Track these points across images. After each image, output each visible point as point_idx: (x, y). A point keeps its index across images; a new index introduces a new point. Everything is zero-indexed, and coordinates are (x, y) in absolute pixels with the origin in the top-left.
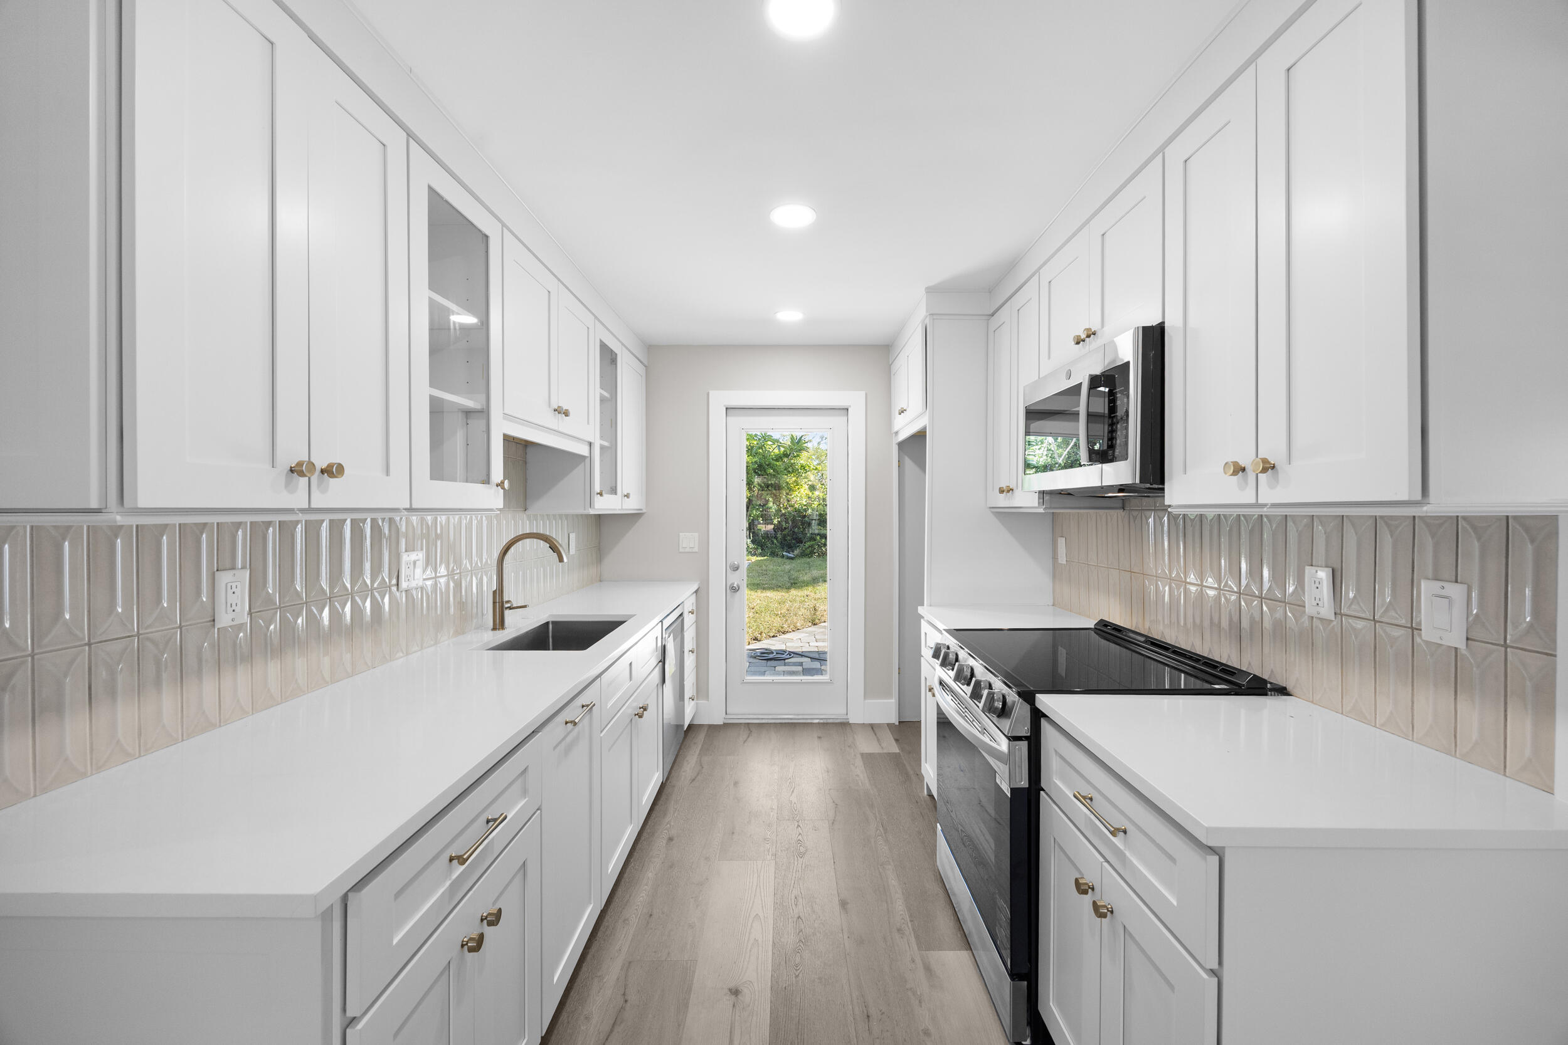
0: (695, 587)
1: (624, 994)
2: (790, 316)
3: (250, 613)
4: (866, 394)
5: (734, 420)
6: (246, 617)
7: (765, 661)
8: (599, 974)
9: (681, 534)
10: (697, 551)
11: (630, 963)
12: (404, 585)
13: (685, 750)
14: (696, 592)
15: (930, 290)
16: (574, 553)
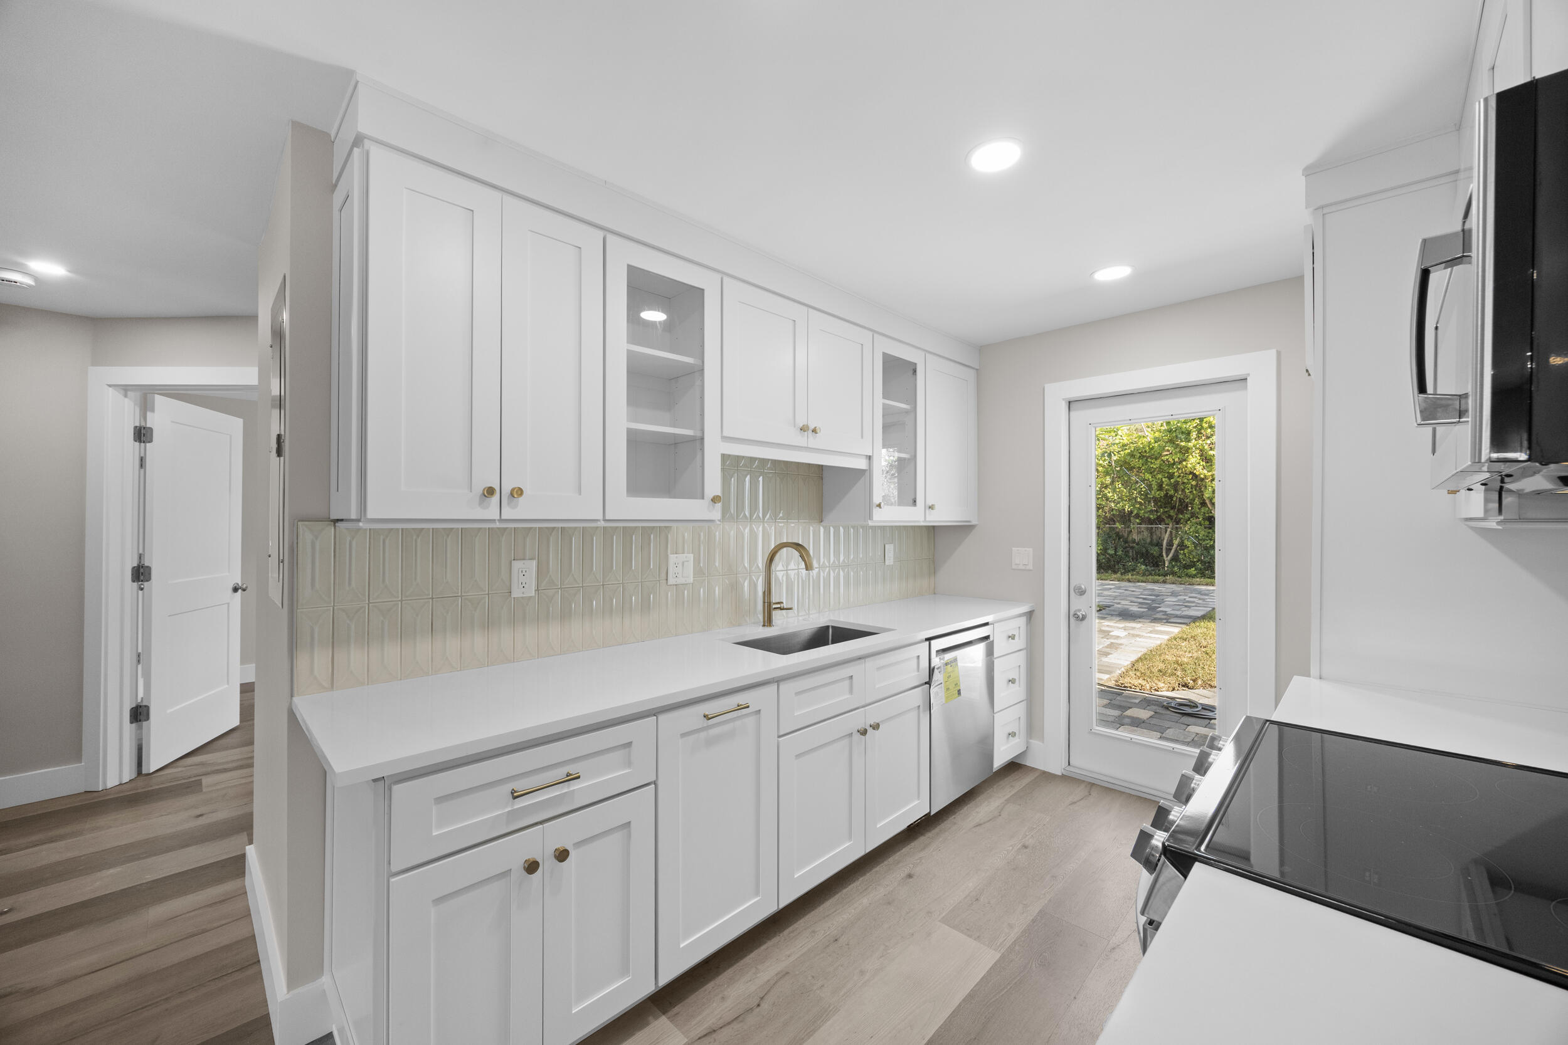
0: (1025, 609)
1: (762, 998)
2: (1113, 273)
3: (537, 590)
4: (1279, 353)
5: (1081, 416)
6: (534, 592)
7: (1179, 715)
8: (759, 967)
9: (1013, 549)
10: (1031, 568)
11: (787, 973)
12: (671, 581)
13: (995, 790)
14: (1030, 615)
15: (1310, 171)
16: (892, 563)
